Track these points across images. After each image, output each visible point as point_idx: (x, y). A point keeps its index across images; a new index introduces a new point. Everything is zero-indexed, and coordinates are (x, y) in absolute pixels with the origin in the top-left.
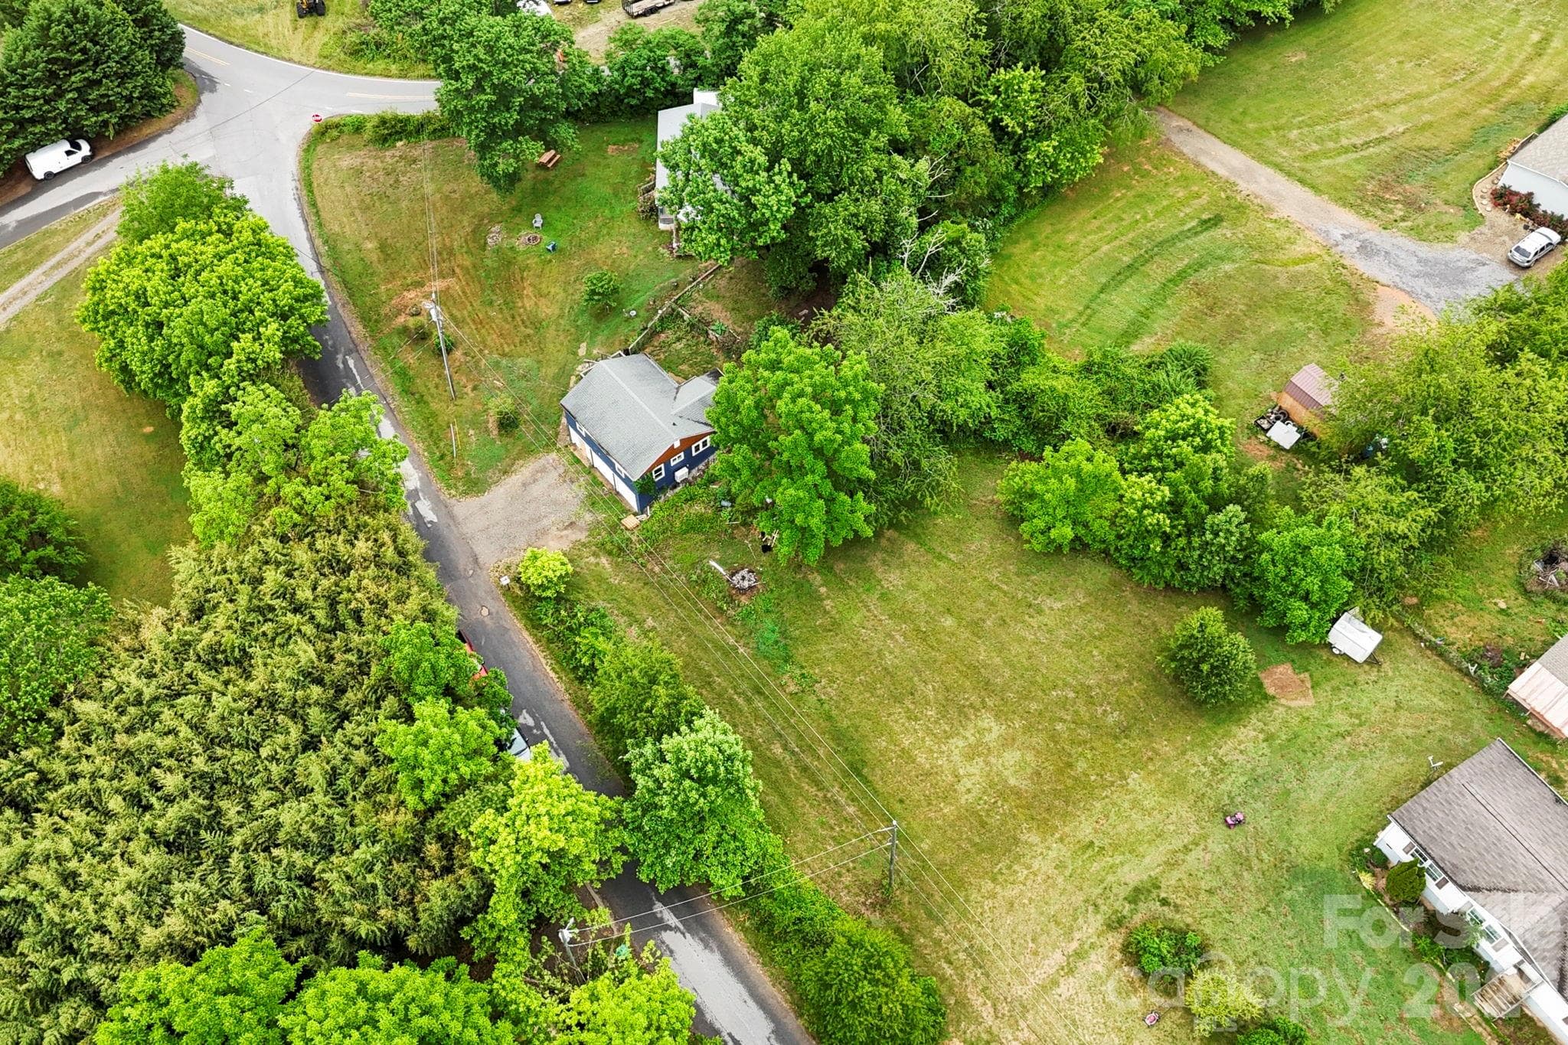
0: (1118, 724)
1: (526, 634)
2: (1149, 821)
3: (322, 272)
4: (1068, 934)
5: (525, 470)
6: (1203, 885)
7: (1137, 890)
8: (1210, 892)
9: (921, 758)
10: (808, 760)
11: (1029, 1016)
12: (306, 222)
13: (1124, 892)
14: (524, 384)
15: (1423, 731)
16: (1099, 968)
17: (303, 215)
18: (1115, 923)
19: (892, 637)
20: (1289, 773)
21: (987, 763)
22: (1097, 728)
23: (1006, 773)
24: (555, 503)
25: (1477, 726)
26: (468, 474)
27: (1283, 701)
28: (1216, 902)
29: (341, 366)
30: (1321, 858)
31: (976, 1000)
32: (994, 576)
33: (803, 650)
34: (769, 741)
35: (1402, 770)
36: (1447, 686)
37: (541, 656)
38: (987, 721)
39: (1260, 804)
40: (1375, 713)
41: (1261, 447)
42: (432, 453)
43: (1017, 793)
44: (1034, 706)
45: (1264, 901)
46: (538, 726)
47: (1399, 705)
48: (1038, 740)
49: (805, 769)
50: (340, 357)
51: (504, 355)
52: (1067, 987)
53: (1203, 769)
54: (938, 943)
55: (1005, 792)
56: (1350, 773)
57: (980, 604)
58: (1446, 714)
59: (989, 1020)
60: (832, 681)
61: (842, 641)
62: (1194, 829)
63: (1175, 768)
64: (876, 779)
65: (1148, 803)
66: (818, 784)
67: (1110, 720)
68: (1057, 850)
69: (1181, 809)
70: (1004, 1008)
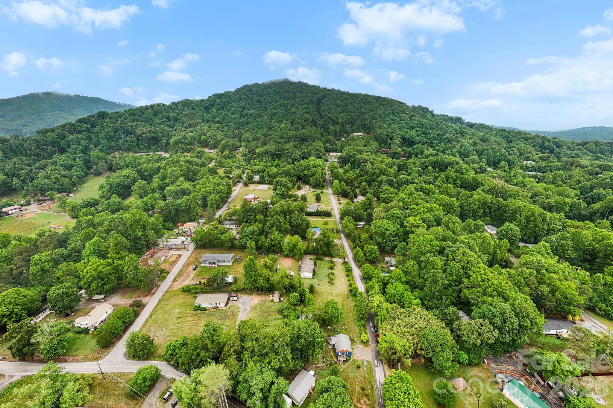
4: (337, 288)
6: (325, 283)
11: (343, 286)
13: (330, 287)
18: (333, 286)
31: (346, 289)
42: (372, 371)
51: (354, 378)
54: (346, 293)
65: (323, 289)
68: (333, 291)
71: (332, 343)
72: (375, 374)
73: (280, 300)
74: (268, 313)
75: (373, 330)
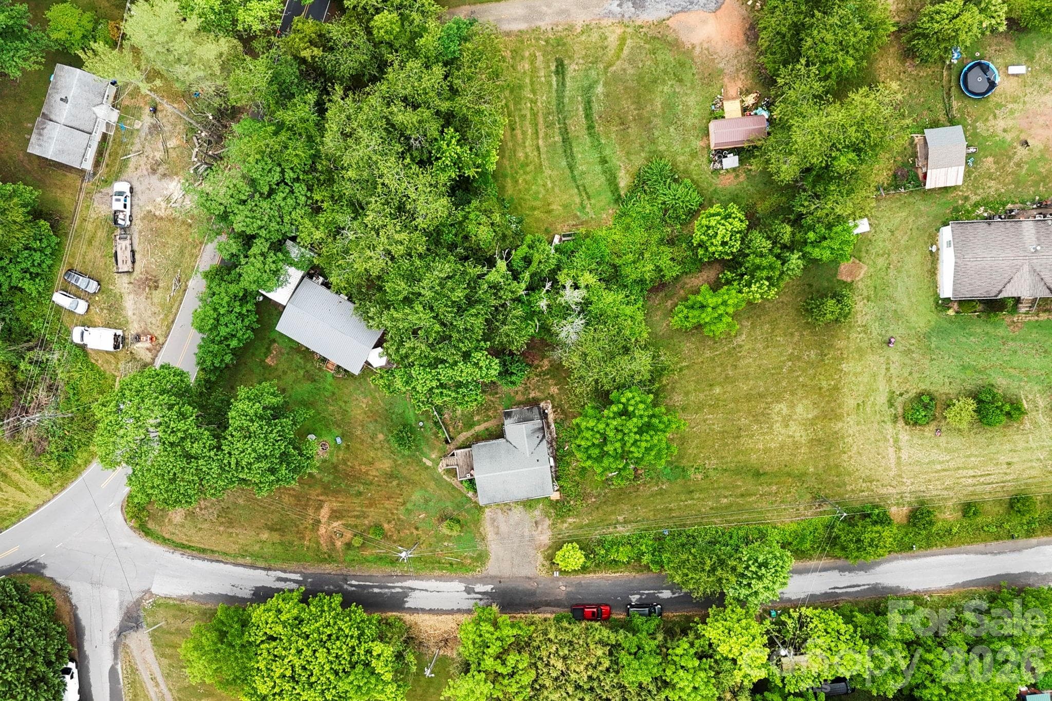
0: (816, 355)
1: (587, 575)
2: (866, 375)
3: (269, 569)
4: (886, 440)
5: (488, 529)
6: (906, 375)
7: (889, 401)
8: (911, 374)
9: (773, 445)
10: (739, 491)
11: (904, 475)
12: (218, 561)
13: (886, 406)
14: (431, 504)
15: (909, 233)
16: (907, 438)
17: (212, 561)
18: (895, 419)
19: (707, 419)
20: (888, 303)
21: (795, 420)
22: (811, 364)
23: (805, 416)
24: (518, 524)
25: (923, 208)
26: (472, 558)
27: (857, 279)
28: (916, 375)
29: (353, 589)
30: (929, 321)
31: (884, 491)
32: (708, 354)
33: (684, 461)
34: (718, 502)
35: (919, 258)
36: (898, 204)
37: (604, 574)
38: (777, 407)
39: (892, 327)
40: (889, 245)
41: (727, 177)
42: (446, 569)
43: (816, 417)
44: (784, 384)
45: (928, 357)
46: (642, 594)
47: (892, 232)
48: (800, 392)
49: (742, 495)
50: (345, 586)
51: (404, 504)
52: (904, 455)
53: (861, 335)
54: (853, 491)
55: (812, 422)
56: (906, 280)
57: (718, 370)
58: (908, 215)
59: (894, 491)
60: (709, 458)
61: (692, 442)
62: (882, 360)
63: (852, 347)
64: (767, 469)
65: (859, 370)
66: (751, 495)
67: (813, 356)
68: (851, 420)
69: (871, 358)
70: (894, 483)
71: (512, 428)
72: (439, 578)
73: (721, 153)
74: (639, 118)
75: (634, 598)
